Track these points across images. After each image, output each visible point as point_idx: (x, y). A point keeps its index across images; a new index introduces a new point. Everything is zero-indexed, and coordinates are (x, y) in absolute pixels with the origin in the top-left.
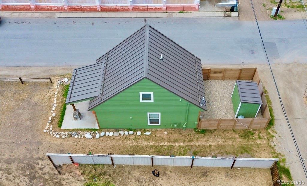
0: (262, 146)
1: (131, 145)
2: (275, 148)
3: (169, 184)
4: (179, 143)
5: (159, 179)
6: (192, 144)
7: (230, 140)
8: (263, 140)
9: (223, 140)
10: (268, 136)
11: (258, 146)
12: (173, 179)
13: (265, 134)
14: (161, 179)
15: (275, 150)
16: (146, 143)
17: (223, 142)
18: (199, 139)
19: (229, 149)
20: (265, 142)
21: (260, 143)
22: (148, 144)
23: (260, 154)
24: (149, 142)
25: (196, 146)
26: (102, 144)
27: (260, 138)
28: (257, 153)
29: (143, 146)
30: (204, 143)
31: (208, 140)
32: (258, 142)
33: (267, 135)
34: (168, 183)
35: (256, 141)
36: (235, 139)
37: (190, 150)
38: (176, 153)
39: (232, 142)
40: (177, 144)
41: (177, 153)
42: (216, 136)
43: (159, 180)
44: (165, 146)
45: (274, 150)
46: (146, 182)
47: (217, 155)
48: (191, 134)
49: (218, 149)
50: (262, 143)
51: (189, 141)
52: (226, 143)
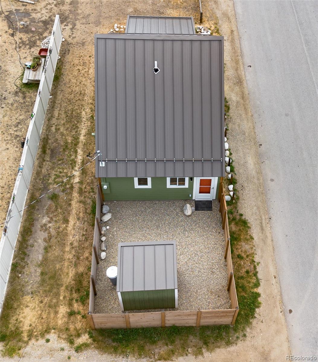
0: (52, 315)
1: (84, 113)
2: (42, 341)
3: (6, 159)
4: (79, 176)
5: (17, 147)
6: (75, 194)
7: (74, 255)
8: (65, 319)
9: (76, 244)
10: (74, 333)
11: (54, 307)
12: (14, 165)
13: (79, 325)
14: (17, 149)
15: (37, 340)
16: (83, 132)
17: (71, 244)
18: (82, 205)
19: (56, 252)
20: (60, 322)
21: (60, 312)
22: (82, 135)
23: (34, 308)
24: (85, 136)
25: (71, 200)
26: (89, 82)
27: (72, 314)
28: (37, 302)
29: (78, 128)
30: (74, 211)
31: (78, 219)
32: (63, 310)
33: (75, 329)
34: (8, 159)
35: (65, 305)
36: (76, 265)
37: (63, 191)
38: (61, 170)
39: (69, 259)
40: (77, 173)
41: (60, 172)
42: (84, 233)
43: (15, 146)
44: (76, 157)
45: (36, 336)
46: (16, 131)
47: (47, 232)
48: (94, 192)
49: (58, 235)
50: (60, 315)
51: (81, 189)
52: (67, 249)
